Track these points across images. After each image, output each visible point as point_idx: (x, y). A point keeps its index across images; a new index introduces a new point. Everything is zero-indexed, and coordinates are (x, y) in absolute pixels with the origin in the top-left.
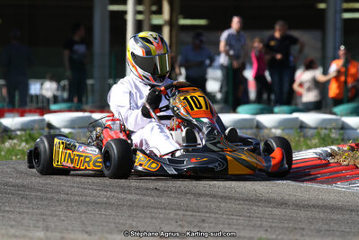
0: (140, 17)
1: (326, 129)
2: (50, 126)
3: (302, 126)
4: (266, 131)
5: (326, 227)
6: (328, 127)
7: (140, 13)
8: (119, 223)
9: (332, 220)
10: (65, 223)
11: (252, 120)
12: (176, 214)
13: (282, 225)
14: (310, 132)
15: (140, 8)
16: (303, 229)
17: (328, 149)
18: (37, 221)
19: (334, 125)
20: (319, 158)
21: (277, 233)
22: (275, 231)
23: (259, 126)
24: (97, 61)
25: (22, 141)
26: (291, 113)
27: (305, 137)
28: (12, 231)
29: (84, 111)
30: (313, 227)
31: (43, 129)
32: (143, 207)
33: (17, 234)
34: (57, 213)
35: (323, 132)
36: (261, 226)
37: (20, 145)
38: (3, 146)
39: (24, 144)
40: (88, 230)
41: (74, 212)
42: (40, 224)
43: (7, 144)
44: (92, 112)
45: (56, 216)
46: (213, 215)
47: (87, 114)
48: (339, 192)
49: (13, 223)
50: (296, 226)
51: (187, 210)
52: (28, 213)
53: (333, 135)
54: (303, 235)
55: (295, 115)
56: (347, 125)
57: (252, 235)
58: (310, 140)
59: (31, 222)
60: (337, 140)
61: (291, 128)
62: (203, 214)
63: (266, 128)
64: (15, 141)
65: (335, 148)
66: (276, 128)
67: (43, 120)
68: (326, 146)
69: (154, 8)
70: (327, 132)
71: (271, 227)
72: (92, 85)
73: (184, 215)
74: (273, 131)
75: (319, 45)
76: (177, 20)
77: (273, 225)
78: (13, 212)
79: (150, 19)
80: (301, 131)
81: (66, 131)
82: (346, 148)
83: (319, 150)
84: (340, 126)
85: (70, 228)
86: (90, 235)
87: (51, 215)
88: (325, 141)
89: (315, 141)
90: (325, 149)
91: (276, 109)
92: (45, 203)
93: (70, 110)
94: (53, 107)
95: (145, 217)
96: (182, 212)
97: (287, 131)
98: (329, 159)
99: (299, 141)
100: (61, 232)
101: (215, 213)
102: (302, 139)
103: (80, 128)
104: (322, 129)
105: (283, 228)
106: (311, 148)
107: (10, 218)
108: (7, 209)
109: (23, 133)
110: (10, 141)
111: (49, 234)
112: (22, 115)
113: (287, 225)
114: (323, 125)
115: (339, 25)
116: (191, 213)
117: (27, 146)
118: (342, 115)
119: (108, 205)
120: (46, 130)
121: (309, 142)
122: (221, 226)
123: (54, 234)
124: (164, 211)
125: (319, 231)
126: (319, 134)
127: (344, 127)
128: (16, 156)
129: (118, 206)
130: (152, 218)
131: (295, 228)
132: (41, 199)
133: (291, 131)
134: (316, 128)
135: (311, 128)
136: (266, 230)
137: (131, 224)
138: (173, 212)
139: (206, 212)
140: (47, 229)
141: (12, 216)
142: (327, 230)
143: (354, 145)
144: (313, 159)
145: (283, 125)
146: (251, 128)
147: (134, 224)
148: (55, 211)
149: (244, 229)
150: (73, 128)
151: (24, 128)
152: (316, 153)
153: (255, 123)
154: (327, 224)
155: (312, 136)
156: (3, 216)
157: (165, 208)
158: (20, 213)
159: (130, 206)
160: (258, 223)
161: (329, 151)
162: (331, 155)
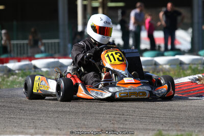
0: (85, 3)
1: (195, 64)
2: (35, 67)
3: (181, 63)
4: (160, 67)
5: (197, 122)
8: (77, 123)
9: (200, 117)
10: (46, 124)
11: (152, 60)
12: (110, 117)
14: (186, 67)
16: (184, 123)
17: (196, 76)
18: (30, 123)
19: (200, 62)
20: (191, 82)
21: (169, 126)
22: (167, 125)
23: (156, 64)
24: (61, 28)
25: (19, 76)
26: (174, 55)
27: (183, 69)
28: (16, 129)
29: (55, 58)
30: (189, 122)
31: (31, 69)
32: (91, 114)
33: (19, 131)
34: (41, 118)
35: (193, 67)
36: (159, 122)
37: (18, 79)
38: (8, 80)
39: (20, 78)
40: (59, 127)
41: (51, 117)
42: (32, 125)
43: (11, 78)
44: (59, 58)
45: (40, 120)
47: (56, 60)
49: (16, 124)
50: (179, 122)
51: (116, 115)
53: (199, 68)
54: (184, 127)
55: (177, 57)
57: (154, 128)
58: (186, 71)
59: (26, 124)
60: (202, 71)
61: (175, 65)
63: (160, 65)
64: (15, 77)
65: (200, 75)
66: (165, 64)
67: (32, 64)
68: (195, 75)
70: (196, 66)
71: (165, 123)
72: (58, 43)
73: (114, 117)
74: (164, 66)
75: (189, 16)
76: (107, 3)
77: (166, 121)
78: (15, 118)
79: (91, 4)
80: (181, 66)
81: (44, 70)
83: (192, 77)
84: (203, 63)
85: (49, 127)
86: (61, 130)
87: (38, 119)
88: (195, 71)
89: (189, 72)
90: (195, 76)
91: (166, 53)
92: (34, 112)
93: (46, 57)
94: (37, 56)
95: (92, 119)
97: (172, 66)
98: (197, 82)
99: (179, 72)
100: (44, 129)
101: (132, 116)
102: (181, 71)
103: (52, 68)
104: (193, 64)
105: (172, 123)
106: (186, 76)
107: (14, 122)
108: (12, 116)
109: (20, 72)
111: (37, 130)
112: (19, 61)
113: (174, 121)
114: (193, 62)
116: (118, 116)
117: (23, 79)
119: (70, 113)
120: (33, 69)
122: (136, 123)
123: (40, 130)
125: (193, 124)
126: (190, 67)
128: (16, 85)
129: (76, 113)
130: (95, 119)
131: (179, 123)
132: (32, 111)
133: (175, 66)
134: (189, 64)
135: (186, 64)
136: (163, 125)
137: (84, 123)
138: (108, 116)
139: (127, 115)
140: (35, 128)
141: (15, 121)
142: (197, 124)
144: (188, 83)
145: (170, 63)
146: (151, 65)
147: (86, 123)
149: (149, 124)
150: (49, 68)
151: (21, 69)
152: (190, 79)
153: (154, 63)
154: (198, 120)
155: (187, 69)
156: (10, 121)
157: (103, 114)
158: (20, 119)
159: (83, 113)
160: (158, 121)
161: (197, 77)
162: (198, 80)
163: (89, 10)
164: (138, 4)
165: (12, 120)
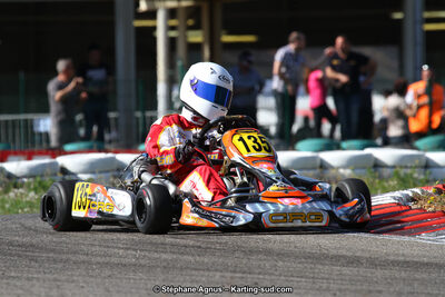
0: (173, 34)
1: (406, 167)
2: (64, 171)
3: (377, 165)
4: (332, 172)
5: (408, 289)
6: (409, 165)
7: (172, 28)
9: (415, 280)
10: (85, 290)
11: (314, 158)
13: (354, 288)
14: (386, 172)
15: (173, 22)
16: (380, 292)
17: (409, 192)
18: (51, 289)
19: (417, 162)
20: (398, 204)
22: (345, 295)
23: (323, 166)
24: (121, 90)
25: (29, 190)
26: (362, 149)
27: (381, 178)
29: (106, 151)
30: (392, 290)
31: (55, 175)
32: (181, 269)
34: (75, 278)
35: (402, 172)
36: (328, 289)
37: (27, 196)
38: (6, 197)
39: (32, 194)
41: (96, 277)
42: (54, 292)
43: (12, 194)
44: (116, 152)
45: (73, 281)
46: (267, 277)
47: (110, 155)
48: (424, 245)
50: (371, 288)
51: (235, 272)
52: (38, 279)
53: (416, 175)
55: (368, 151)
56: (432, 161)
58: (387, 181)
59: (42, 290)
60: (421, 181)
61: (364, 168)
62: (256, 276)
63: (332, 167)
64: (21, 190)
65: (417, 190)
66: (345, 167)
67: (57, 163)
68: (406, 188)
69: (191, 22)
70: (409, 171)
71: (340, 290)
72: (116, 119)
73: (232, 278)
74: (342, 171)
75: (395, 64)
76: (220, 36)
77: (343, 287)
78: (20, 278)
79: (186, 37)
80: (375, 171)
81: (84, 176)
82: (431, 191)
83: (398, 194)
84: (423, 163)
87: (67, 281)
88: (405, 182)
89: (393, 183)
90: (405, 192)
91: (344, 144)
92: (60, 266)
93: (90, 150)
94: (68, 147)
95: (184, 281)
96: (229, 275)
97: (358, 171)
98: (411, 204)
99: (374, 182)
101: (270, 275)
102: (377, 181)
103: (101, 172)
104: (401, 167)
105: (356, 291)
106: (387, 192)
107: (16, 286)
108: (13, 274)
109: (31, 180)
110: (16, 190)
112: (30, 158)
113: (359, 287)
114: (402, 163)
115: (420, 38)
116: (240, 275)
117: (37, 197)
118: (426, 150)
119: (136, 267)
120: (60, 176)
121: (386, 184)
124: (206, 274)
125: (399, 294)
126: (397, 174)
127: (428, 165)
128: (22, 209)
129: (151, 268)
131: (370, 292)
132: (55, 261)
133: (363, 171)
134: (394, 167)
135: (386, 166)
136: (335, 294)
138: (218, 274)
139: (260, 273)
141: (18, 284)
142: (409, 293)
143: (441, 186)
144: (390, 205)
145: (352, 163)
146: (314, 168)
148: (72, 275)
149: (306, 293)
150: (93, 173)
151: (32, 174)
152: (394, 198)
153: (318, 163)
154: (410, 285)
155: (390, 177)
156: (8, 284)
157: (208, 270)
158: (28, 279)
159: (165, 267)
160: (325, 286)
161: (411, 195)
162: (413, 200)
163: (181, 50)
164: (294, 35)
165: (12, 282)
